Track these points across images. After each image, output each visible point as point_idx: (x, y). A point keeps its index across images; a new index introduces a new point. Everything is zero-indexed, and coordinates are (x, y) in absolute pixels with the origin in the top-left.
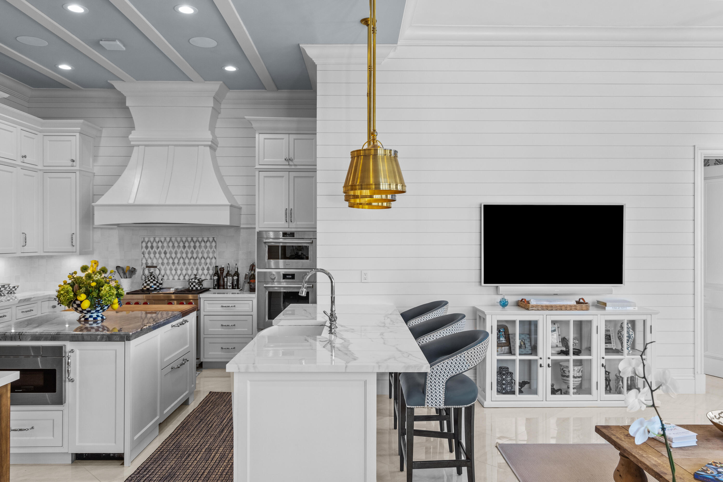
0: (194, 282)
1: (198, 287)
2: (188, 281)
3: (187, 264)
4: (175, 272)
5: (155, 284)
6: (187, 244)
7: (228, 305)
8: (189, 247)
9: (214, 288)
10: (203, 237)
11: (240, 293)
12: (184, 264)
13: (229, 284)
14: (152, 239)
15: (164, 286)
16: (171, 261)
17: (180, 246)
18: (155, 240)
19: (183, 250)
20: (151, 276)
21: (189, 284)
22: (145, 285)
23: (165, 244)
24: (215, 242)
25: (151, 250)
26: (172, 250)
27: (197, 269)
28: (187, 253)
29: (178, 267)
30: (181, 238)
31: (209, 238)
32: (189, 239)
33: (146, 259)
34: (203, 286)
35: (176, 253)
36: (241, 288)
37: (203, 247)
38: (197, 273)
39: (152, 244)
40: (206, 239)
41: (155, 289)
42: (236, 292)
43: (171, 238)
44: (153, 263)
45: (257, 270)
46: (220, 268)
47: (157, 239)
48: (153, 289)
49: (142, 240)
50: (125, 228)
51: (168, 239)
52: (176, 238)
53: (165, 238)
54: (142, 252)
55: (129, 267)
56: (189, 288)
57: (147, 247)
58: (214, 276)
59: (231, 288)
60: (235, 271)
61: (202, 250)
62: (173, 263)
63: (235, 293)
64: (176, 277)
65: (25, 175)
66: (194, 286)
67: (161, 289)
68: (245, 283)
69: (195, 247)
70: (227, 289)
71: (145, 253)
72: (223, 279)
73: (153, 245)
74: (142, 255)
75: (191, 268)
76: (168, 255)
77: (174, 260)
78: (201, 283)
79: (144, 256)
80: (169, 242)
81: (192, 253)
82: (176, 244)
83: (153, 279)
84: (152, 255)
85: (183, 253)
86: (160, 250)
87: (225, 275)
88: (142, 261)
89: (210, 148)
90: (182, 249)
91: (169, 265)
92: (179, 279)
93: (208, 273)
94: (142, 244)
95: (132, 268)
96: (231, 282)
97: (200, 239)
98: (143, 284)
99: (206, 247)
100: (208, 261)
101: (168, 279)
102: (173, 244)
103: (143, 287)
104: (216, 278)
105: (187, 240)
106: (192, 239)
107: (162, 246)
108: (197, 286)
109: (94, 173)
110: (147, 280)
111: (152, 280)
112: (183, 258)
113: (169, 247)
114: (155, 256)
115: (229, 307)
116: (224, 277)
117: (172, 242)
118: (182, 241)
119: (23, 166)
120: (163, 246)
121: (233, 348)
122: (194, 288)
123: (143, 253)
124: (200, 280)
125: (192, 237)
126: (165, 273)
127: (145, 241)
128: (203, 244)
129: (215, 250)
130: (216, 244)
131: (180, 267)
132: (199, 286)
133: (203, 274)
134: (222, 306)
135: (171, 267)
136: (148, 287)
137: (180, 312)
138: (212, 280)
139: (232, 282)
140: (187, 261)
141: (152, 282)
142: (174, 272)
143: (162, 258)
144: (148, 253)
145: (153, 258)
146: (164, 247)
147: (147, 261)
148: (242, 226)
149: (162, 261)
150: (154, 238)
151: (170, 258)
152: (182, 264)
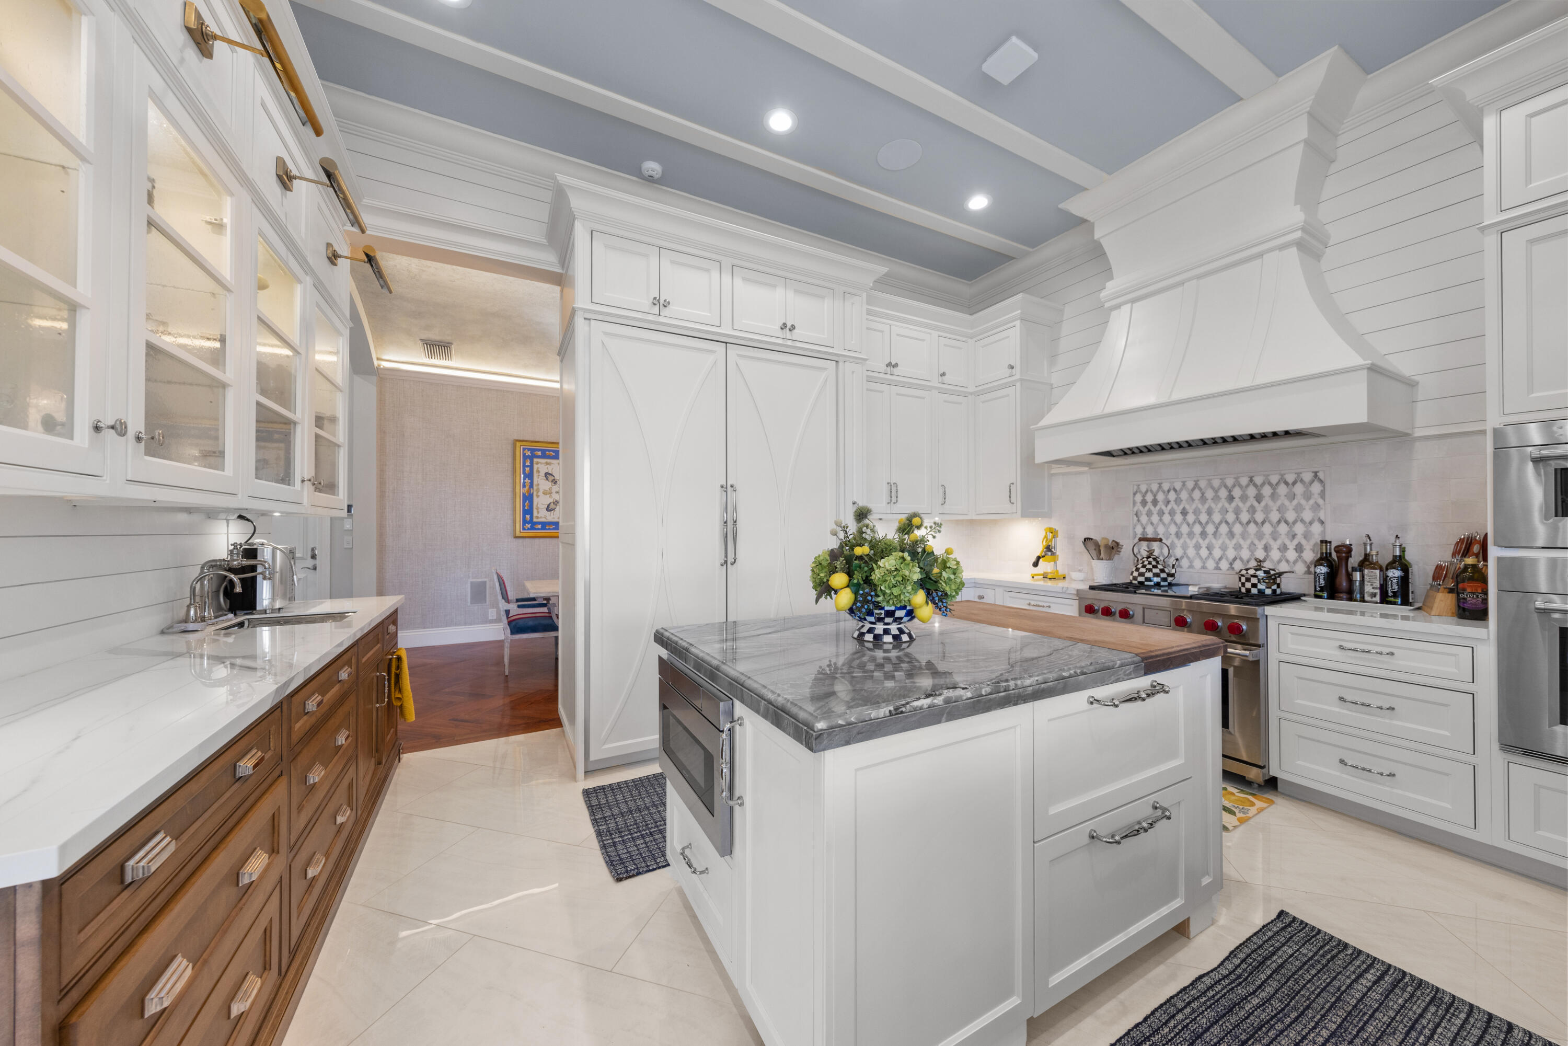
0: (1254, 576)
1: (1264, 590)
2: (1237, 573)
3: (1238, 536)
4: (1208, 552)
5: (1157, 575)
6: (1237, 492)
7: (1367, 648)
8: (1244, 498)
9: (1317, 596)
10: (1282, 472)
11: (1414, 619)
12: (1231, 534)
13: (1368, 588)
14: (1155, 487)
15: (1178, 579)
16: (1197, 529)
17: (1219, 496)
18: (1160, 487)
19: (1227, 505)
20: (1148, 557)
21: (1240, 580)
22: (1136, 574)
23: (1184, 495)
24: (1321, 481)
25: (1152, 508)
26: (1200, 506)
27: (1266, 548)
28: (1237, 512)
29: (1214, 541)
30: (1221, 479)
31: (1301, 475)
32: (1244, 481)
33: (1142, 525)
34: (1282, 586)
35: (1210, 512)
36: (1417, 605)
37: (1283, 498)
38: (1267, 556)
39: (1155, 496)
40: (1290, 478)
41: (1158, 585)
42: (1400, 614)
43: (1198, 481)
44: (1156, 532)
45: (1494, 552)
46: (1336, 547)
47: (1166, 486)
48: (1152, 583)
49: (1135, 490)
50: (1102, 469)
51: (1190, 484)
52: (1209, 480)
53: (1182, 482)
54: (1135, 513)
55: (1108, 540)
56: (1240, 588)
57: (1144, 503)
58: (1315, 566)
59: (1378, 599)
60: (1395, 557)
61: (1279, 503)
62: (1204, 534)
63: (1395, 617)
64: (1211, 564)
65: (945, 401)
66: (1254, 586)
67: (1170, 585)
68: (1438, 591)
69: (1259, 498)
70: (1364, 601)
71: (1142, 514)
72: (1349, 577)
73: (1157, 497)
74: (1136, 519)
75: (1250, 546)
76: (1191, 518)
77: (1204, 528)
78: (1275, 579)
79: (1139, 520)
80: (1193, 490)
81: (1252, 510)
82: (1210, 494)
83: (1154, 563)
84: (1155, 518)
85: (1227, 512)
86: (1172, 508)
87: (1356, 565)
88: (1135, 530)
89: (1298, 249)
90: (1224, 503)
91: (1193, 537)
92: (1218, 568)
93: (1300, 557)
94: (1134, 497)
95: (1113, 541)
96: (1377, 584)
97: (1274, 479)
98: (1132, 573)
99: (1292, 497)
100: (1299, 529)
101: (1191, 566)
102: (1203, 494)
103: (1131, 578)
104: (1323, 570)
105: (1237, 484)
106: (1251, 480)
107: (1176, 499)
108: (1260, 586)
109: (1052, 385)
110: (1140, 566)
111: (1150, 567)
112: (1227, 523)
113: (1193, 500)
114: (1161, 520)
115: (1369, 652)
116: (1350, 569)
117: (1200, 489)
118: (1226, 487)
119: (941, 388)
120: (1180, 498)
121: (1386, 772)
122: (1254, 591)
123: (1136, 515)
124: (1272, 572)
125: (1251, 475)
126: (1185, 553)
127: (1140, 492)
128: (1282, 490)
129: (1320, 502)
130: (1324, 487)
131: (1220, 542)
132: (1267, 588)
133: (1283, 558)
134: (1341, 647)
135: (1197, 541)
136: (1141, 579)
137: (1137, 655)
138: (1312, 576)
139: (1381, 586)
140: (1238, 529)
141: (1150, 570)
142: (1204, 552)
143: (1176, 524)
144: (1147, 514)
145: (1158, 525)
146: (1182, 501)
147: (1144, 529)
148: (1418, 433)
149: (1177, 530)
150: (1159, 484)
151: (1195, 522)
152: (1224, 536)
